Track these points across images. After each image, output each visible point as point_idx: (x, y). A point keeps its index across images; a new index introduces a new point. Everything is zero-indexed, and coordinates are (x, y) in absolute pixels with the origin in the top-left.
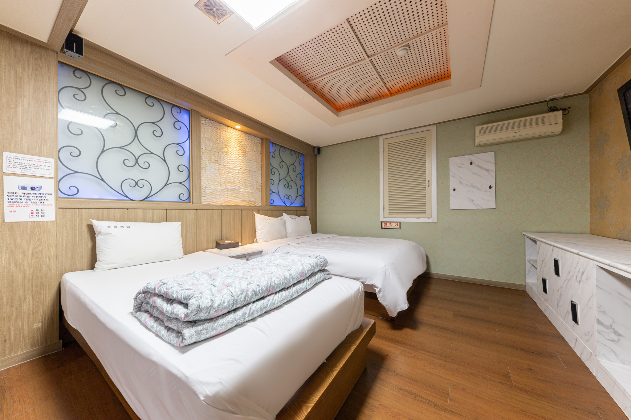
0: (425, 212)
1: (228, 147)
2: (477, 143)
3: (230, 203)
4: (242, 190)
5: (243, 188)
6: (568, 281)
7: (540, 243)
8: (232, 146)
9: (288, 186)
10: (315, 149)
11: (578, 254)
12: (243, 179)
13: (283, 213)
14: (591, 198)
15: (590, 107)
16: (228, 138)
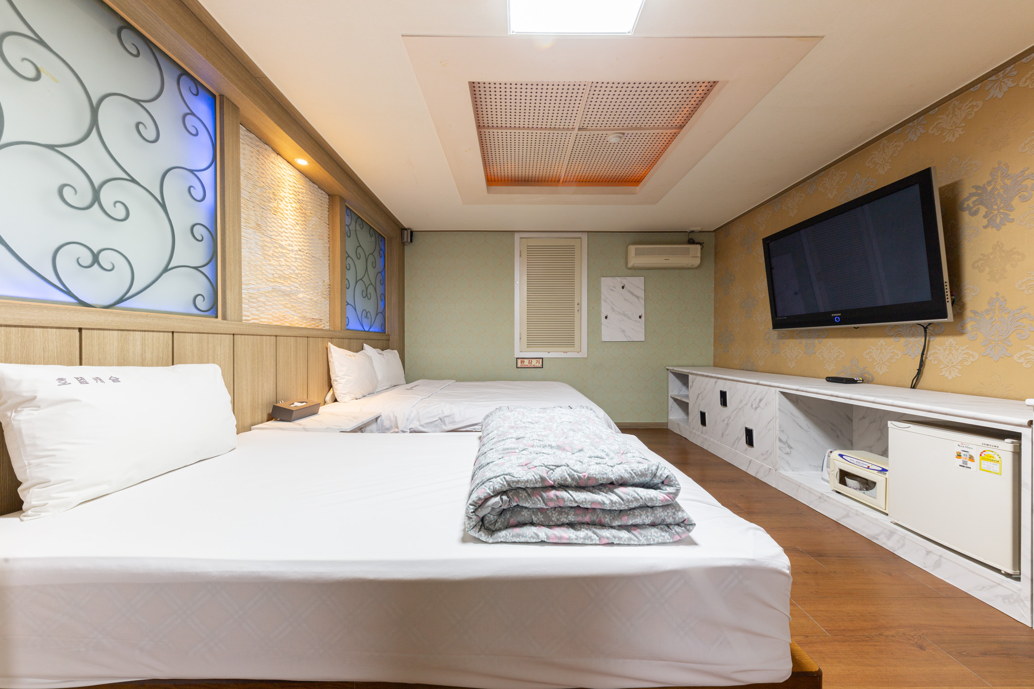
0: (573, 345)
1: (279, 199)
2: (630, 265)
3: (282, 322)
4: (301, 295)
5: (302, 292)
6: (740, 409)
7: (694, 377)
8: (285, 199)
9: (367, 295)
10: (406, 232)
11: (758, 384)
12: (302, 272)
13: (365, 344)
14: (715, 333)
15: (716, 247)
16: (279, 180)
